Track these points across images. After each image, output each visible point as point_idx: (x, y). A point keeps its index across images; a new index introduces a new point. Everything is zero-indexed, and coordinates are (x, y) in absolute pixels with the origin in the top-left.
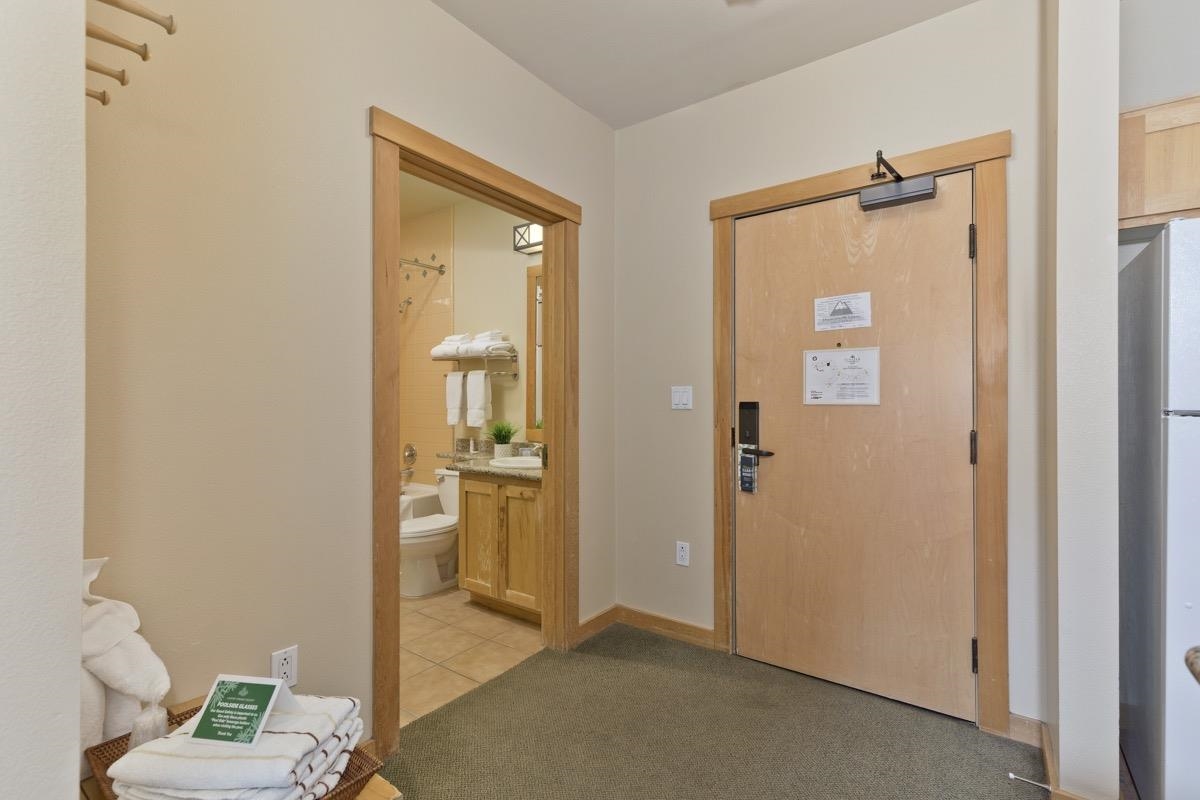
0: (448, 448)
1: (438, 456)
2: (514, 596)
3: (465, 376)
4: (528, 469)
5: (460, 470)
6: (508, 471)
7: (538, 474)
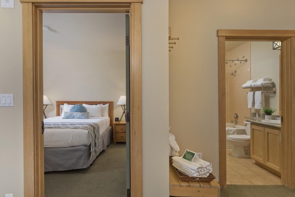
0: (249, 115)
1: (245, 117)
2: (270, 165)
3: (254, 93)
4: (277, 124)
5: (251, 122)
6: (268, 124)
7: (280, 126)
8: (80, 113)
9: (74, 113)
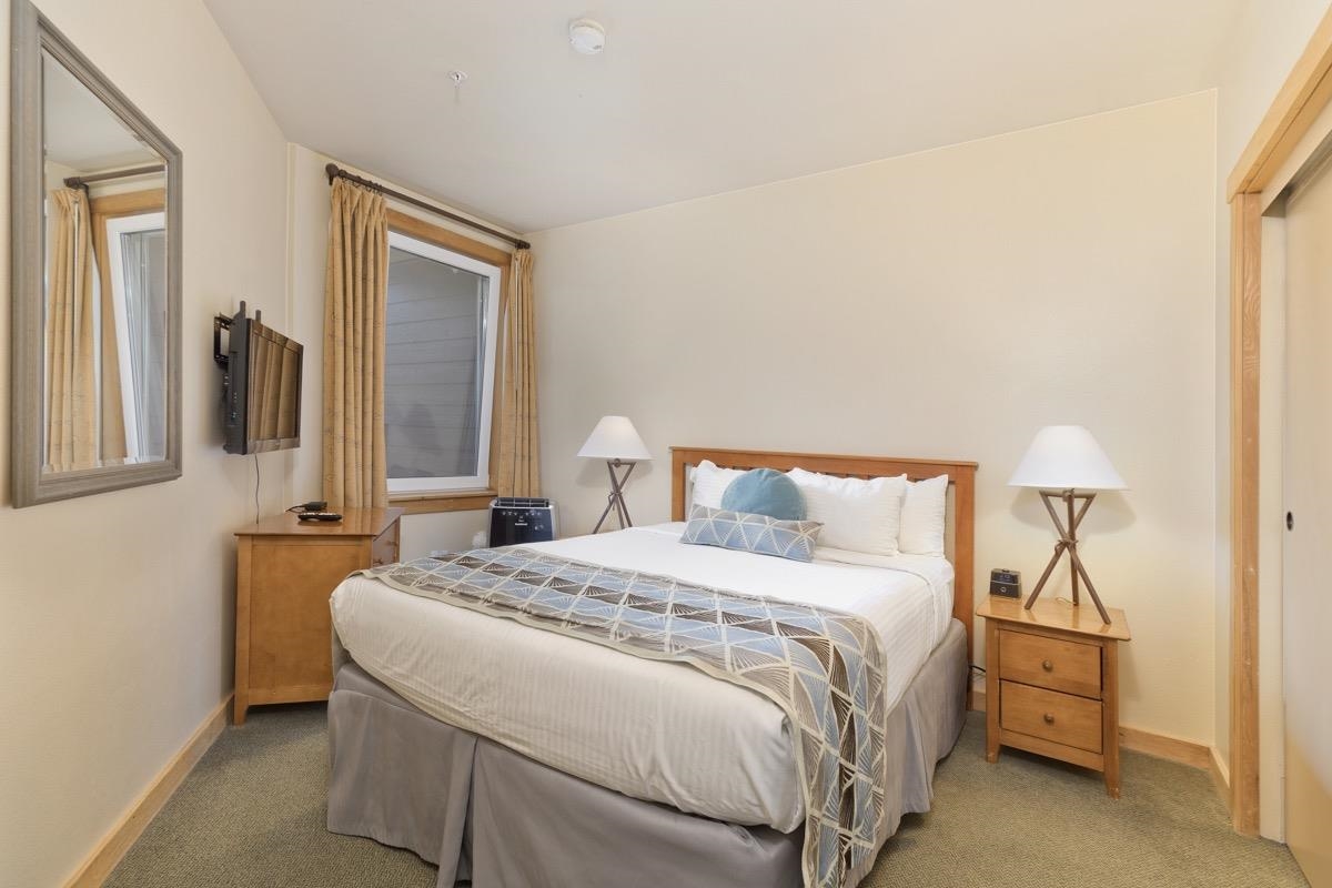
8: (770, 524)
9: (737, 514)
